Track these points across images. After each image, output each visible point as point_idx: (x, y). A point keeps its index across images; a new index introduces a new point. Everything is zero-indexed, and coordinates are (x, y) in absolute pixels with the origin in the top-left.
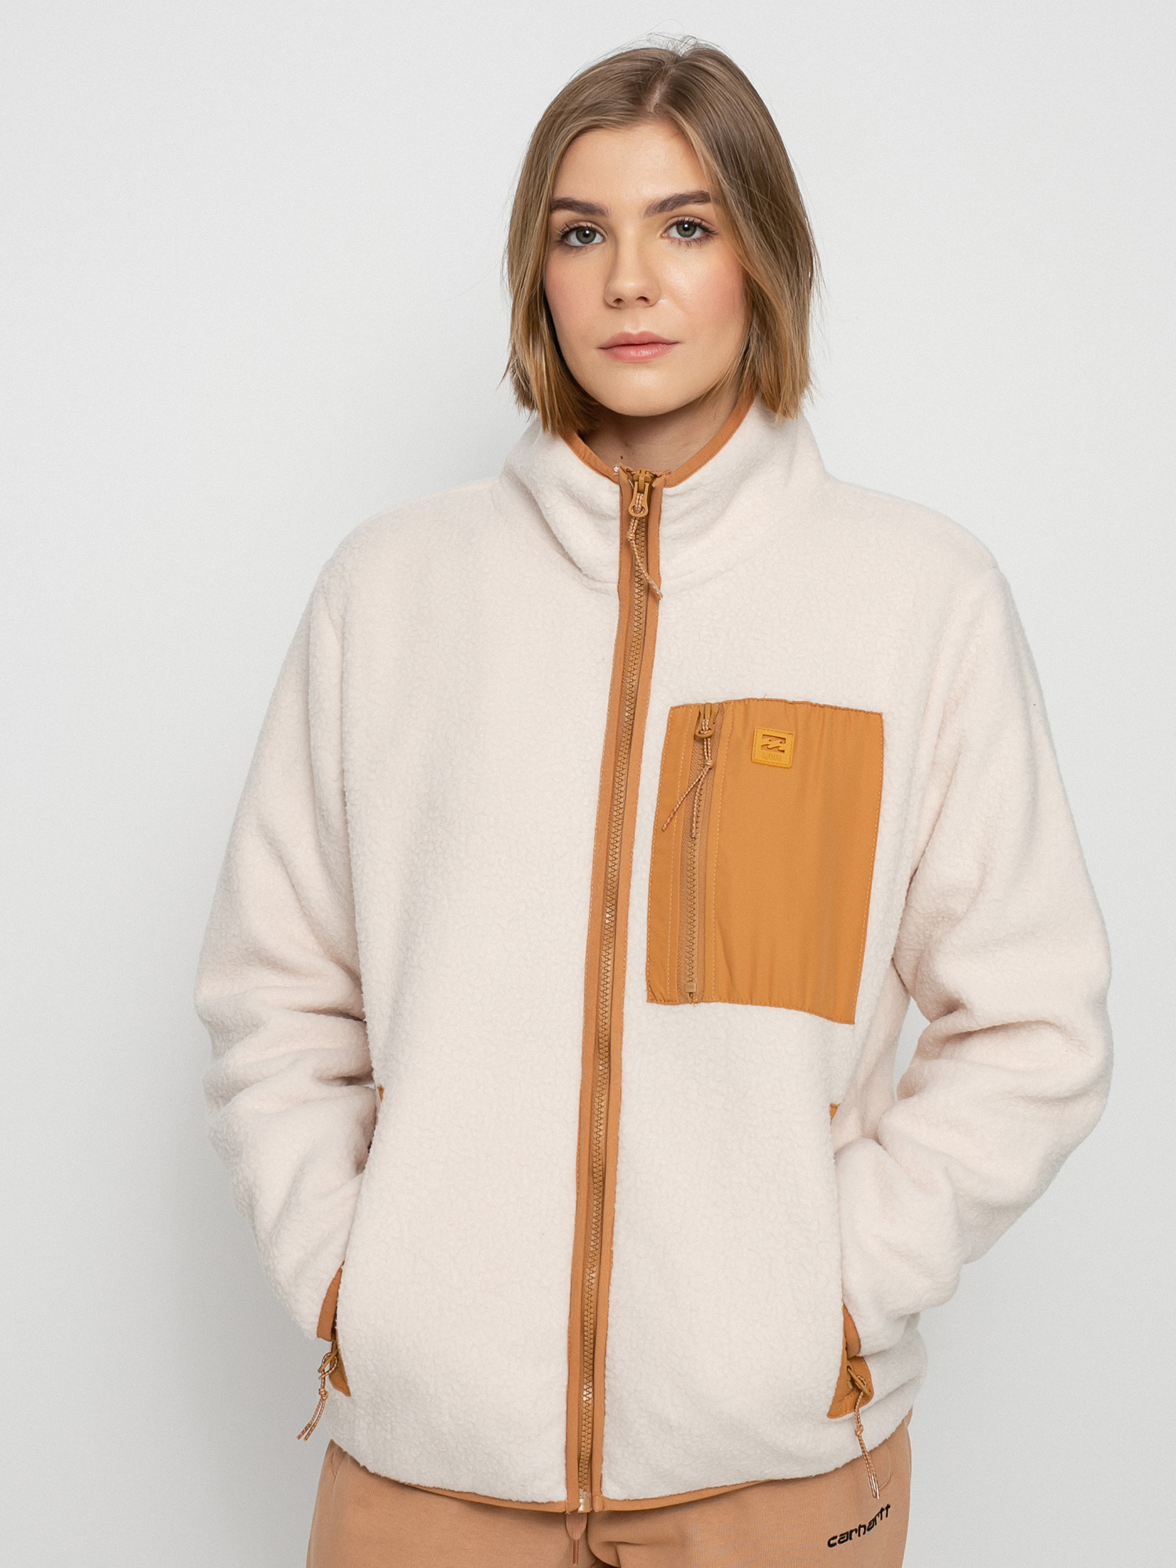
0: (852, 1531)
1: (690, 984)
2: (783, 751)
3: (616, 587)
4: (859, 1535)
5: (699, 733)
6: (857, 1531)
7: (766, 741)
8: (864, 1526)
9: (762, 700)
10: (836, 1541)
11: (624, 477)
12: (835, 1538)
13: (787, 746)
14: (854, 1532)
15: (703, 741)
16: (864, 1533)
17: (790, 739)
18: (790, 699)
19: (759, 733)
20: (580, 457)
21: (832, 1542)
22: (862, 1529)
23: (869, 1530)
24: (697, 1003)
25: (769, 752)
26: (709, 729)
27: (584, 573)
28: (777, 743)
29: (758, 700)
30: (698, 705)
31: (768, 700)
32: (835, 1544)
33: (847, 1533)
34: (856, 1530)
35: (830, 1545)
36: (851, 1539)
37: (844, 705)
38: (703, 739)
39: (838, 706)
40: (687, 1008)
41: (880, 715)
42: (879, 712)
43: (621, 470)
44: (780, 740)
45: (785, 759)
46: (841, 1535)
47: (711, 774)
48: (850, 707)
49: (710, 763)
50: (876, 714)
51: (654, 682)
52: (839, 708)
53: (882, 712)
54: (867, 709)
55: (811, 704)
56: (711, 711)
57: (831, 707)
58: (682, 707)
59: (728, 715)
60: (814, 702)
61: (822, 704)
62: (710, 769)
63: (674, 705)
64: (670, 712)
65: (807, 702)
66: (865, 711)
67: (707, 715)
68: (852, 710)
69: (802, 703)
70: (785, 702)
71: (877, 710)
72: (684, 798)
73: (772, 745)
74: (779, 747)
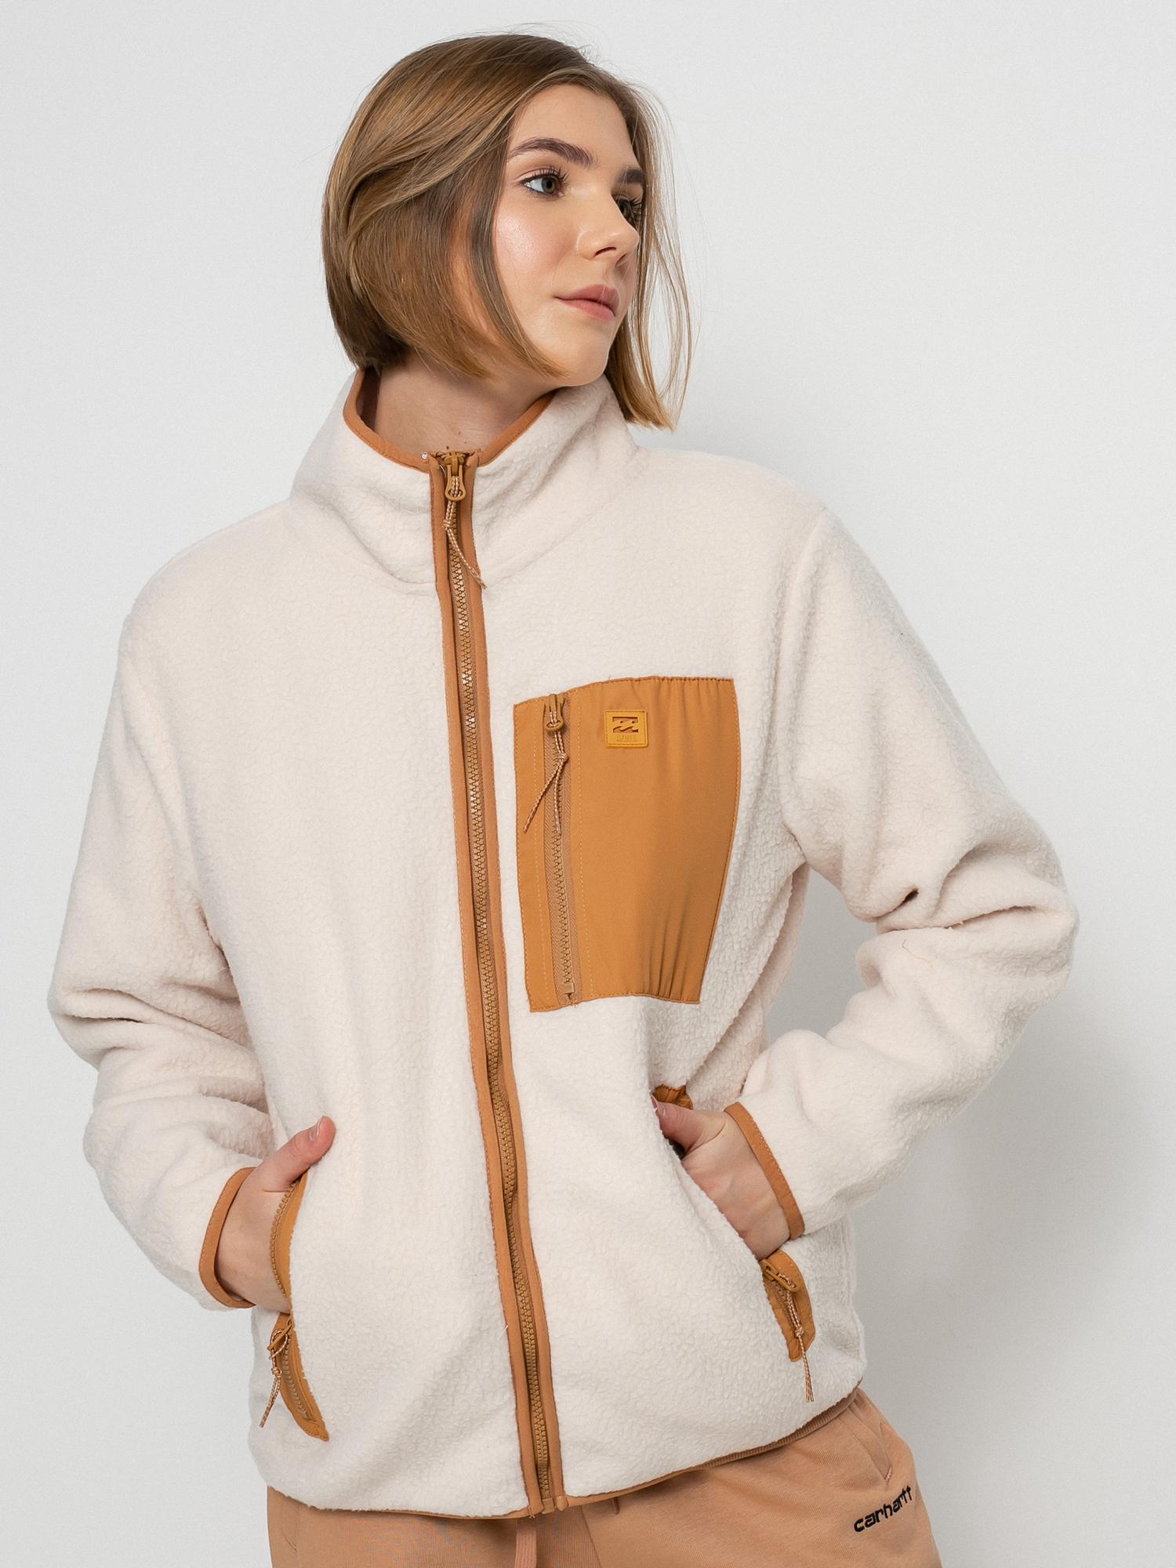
0: (877, 1512)
1: (567, 984)
2: (637, 731)
3: (434, 586)
4: (887, 1517)
5: (548, 725)
6: (883, 1511)
7: (617, 723)
8: (889, 1507)
9: (607, 682)
10: (863, 1524)
11: (434, 463)
12: (860, 1521)
13: (640, 725)
14: (880, 1514)
15: (554, 735)
16: (891, 1514)
17: (641, 718)
18: (636, 676)
19: (609, 716)
20: (379, 452)
21: (859, 1526)
22: (888, 1510)
23: (896, 1511)
24: (577, 1003)
25: (623, 734)
26: (558, 721)
27: (398, 576)
28: (628, 723)
29: (603, 683)
30: (542, 699)
31: (612, 681)
32: (862, 1528)
33: (873, 1515)
34: (881, 1510)
35: (858, 1530)
36: (878, 1521)
37: (693, 675)
38: (553, 732)
39: (688, 676)
40: (569, 1011)
41: (730, 681)
42: (729, 678)
43: (430, 457)
44: (633, 720)
45: (640, 739)
46: (866, 1518)
47: (566, 768)
48: (700, 676)
49: (564, 756)
50: (727, 680)
51: (491, 680)
52: (689, 679)
53: (733, 677)
54: (718, 677)
55: (659, 678)
56: (556, 702)
57: (681, 679)
58: (526, 702)
59: (574, 703)
60: (662, 676)
61: (670, 676)
62: (565, 763)
63: (518, 702)
64: (514, 709)
65: (654, 678)
66: (716, 679)
67: (553, 707)
68: (703, 679)
69: (649, 678)
70: (631, 680)
71: (728, 677)
72: (542, 797)
73: (624, 726)
74: (631, 727)
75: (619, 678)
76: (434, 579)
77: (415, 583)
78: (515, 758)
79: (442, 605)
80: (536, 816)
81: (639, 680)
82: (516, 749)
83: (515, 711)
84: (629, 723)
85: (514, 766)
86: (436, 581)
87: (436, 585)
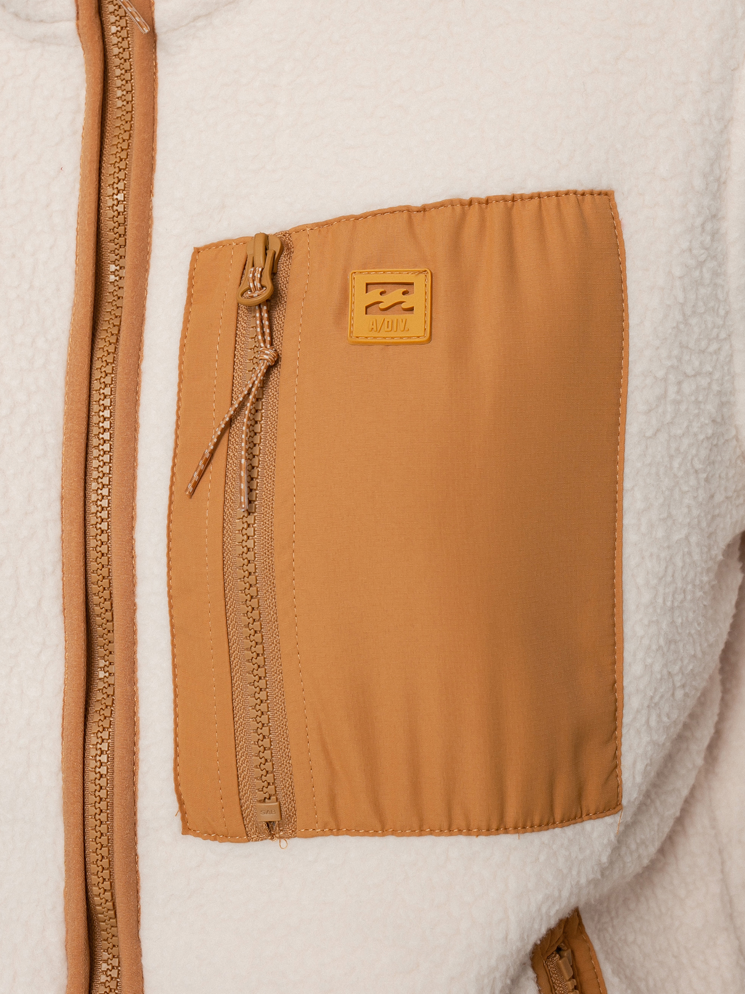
2: (411, 309)
5: (245, 293)
7: (374, 295)
9: (364, 216)
13: (418, 298)
15: (255, 312)
17: (421, 284)
18: (417, 201)
19: (359, 281)
25: (383, 316)
26: (265, 286)
29: (355, 217)
31: (372, 214)
38: (255, 307)
41: (607, 195)
44: (403, 289)
45: (416, 326)
47: (273, 377)
48: (544, 191)
49: (268, 355)
50: (600, 194)
51: (158, 201)
52: (522, 197)
53: (614, 187)
54: (580, 189)
55: (462, 203)
56: (266, 249)
57: (504, 199)
58: (217, 245)
59: (298, 254)
60: (466, 197)
61: (483, 196)
62: (269, 369)
63: (201, 244)
64: (194, 255)
65: (451, 203)
66: (575, 193)
67: (259, 259)
68: (549, 195)
69: (442, 204)
70: (409, 210)
71: (603, 186)
72: (223, 431)
73: (387, 301)
74: (401, 302)
75: (386, 206)
76: (74, 15)
77: (41, 21)
78: (183, 346)
79: (88, 62)
80: (211, 467)
81: (424, 209)
82: (185, 329)
83: (194, 260)
84: (395, 295)
85: (177, 362)
86: (78, 18)
87: (78, 26)
